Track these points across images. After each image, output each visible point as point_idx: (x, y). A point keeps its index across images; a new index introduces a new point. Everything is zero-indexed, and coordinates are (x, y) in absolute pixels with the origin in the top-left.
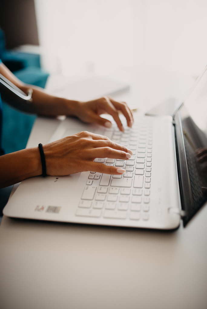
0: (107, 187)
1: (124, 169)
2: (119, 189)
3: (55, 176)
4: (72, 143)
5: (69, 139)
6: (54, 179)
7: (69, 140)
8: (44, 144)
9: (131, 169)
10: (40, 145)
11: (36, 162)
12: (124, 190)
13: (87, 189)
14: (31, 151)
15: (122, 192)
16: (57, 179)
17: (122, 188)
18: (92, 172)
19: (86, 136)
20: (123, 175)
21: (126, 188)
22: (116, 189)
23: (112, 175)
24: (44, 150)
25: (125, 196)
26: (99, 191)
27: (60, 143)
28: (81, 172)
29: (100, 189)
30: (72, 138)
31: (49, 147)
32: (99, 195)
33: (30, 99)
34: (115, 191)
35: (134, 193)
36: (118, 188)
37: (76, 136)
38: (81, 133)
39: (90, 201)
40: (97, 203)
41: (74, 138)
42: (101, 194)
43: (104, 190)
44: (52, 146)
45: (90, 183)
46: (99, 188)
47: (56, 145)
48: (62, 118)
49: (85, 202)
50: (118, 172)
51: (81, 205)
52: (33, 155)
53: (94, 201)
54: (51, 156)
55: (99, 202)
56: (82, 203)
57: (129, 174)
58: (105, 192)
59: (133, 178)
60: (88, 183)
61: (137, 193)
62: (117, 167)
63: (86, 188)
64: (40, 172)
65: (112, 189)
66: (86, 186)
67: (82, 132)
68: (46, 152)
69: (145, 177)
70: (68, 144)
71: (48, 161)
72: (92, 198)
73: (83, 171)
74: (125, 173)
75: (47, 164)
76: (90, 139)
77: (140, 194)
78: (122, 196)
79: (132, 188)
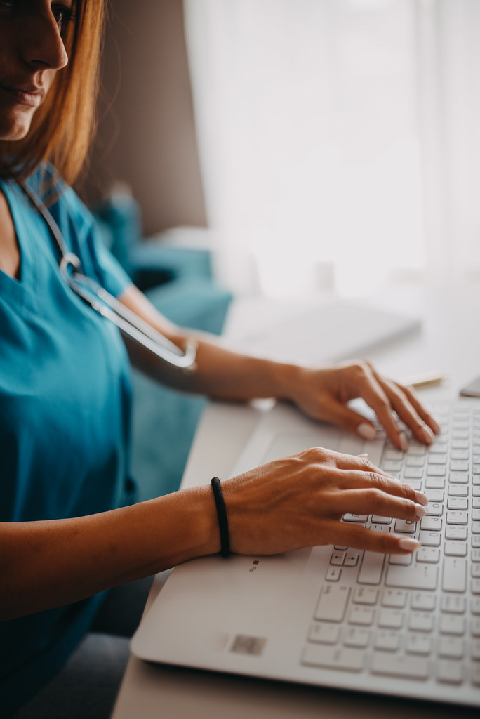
0: (376, 588)
1: (416, 541)
2: (407, 595)
3: (251, 556)
4: (289, 476)
5: (282, 466)
6: (249, 564)
7: (281, 469)
8: (223, 480)
9: (434, 540)
10: (215, 483)
11: (205, 524)
12: (418, 597)
13: (328, 591)
14: (194, 497)
15: (416, 604)
16: (256, 563)
17: (415, 593)
18: (337, 547)
19: (321, 459)
20: (414, 553)
21: (423, 593)
22: (399, 594)
23: (388, 556)
24: (224, 493)
25: (422, 614)
26: (358, 599)
27: (261, 476)
28: (311, 546)
29: (360, 594)
30: (289, 465)
31: (237, 486)
32: (357, 609)
33: (192, 365)
34: (396, 598)
35: (444, 607)
36: (404, 591)
37: (296, 459)
38: (310, 452)
39: (337, 626)
40: (352, 632)
41: (292, 465)
42: (362, 607)
43: (369, 596)
44: (243, 484)
45: (336, 577)
46: (357, 592)
47: (251, 481)
48: (266, 405)
49: (325, 626)
50: (403, 547)
51: (314, 636)
52: (198, 507)
53: (344, 625)
54: (241, 508)
55: (358, 629)
56: (317, 629)
57: (430, 554)
58: (372, 600)
59: (440, 565)
60: (330, 577)
61: (452, 607)
62: (397, 536)
63: (325, 589)
64: (215, 546)
65: (390, 593)
66: (327, 584)
67: (312, 448)
68: (228, 497)
69: (470, 563)
70: (279, 479)
71: (233, 519)
72: (338, 617)
73: (315, 545)
74: (419, 549)
75: (231, 528)
76: (331, 468)
77: (460, 608)
78: (414, 613)
79: (439, 593)
